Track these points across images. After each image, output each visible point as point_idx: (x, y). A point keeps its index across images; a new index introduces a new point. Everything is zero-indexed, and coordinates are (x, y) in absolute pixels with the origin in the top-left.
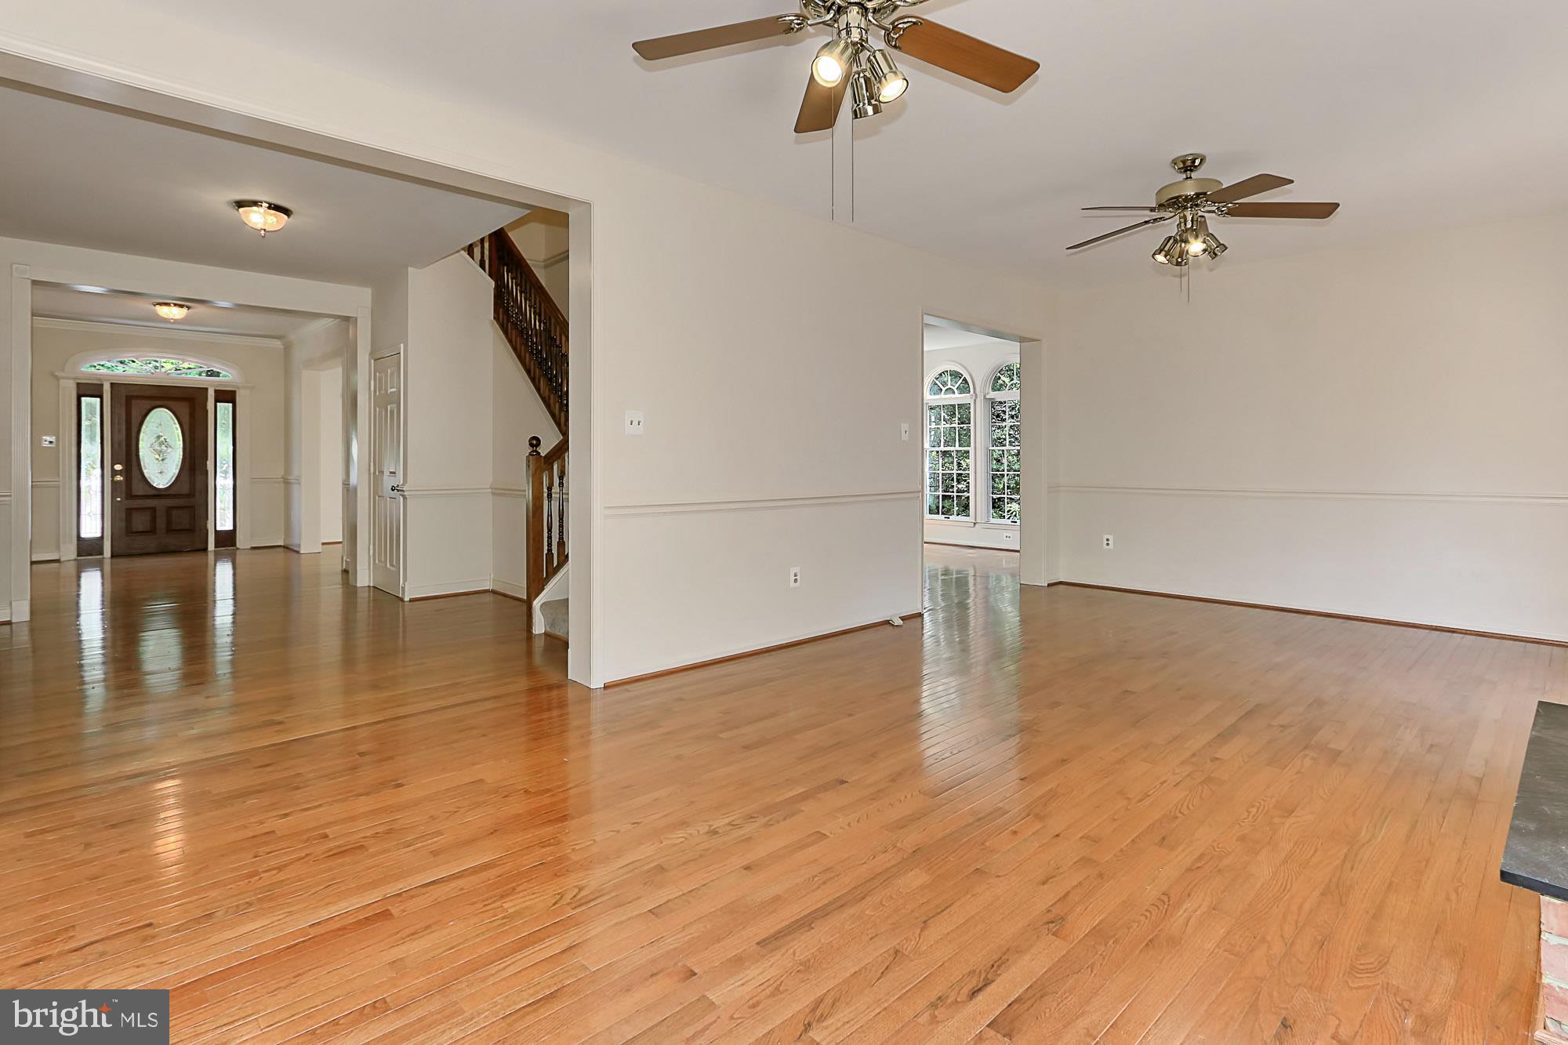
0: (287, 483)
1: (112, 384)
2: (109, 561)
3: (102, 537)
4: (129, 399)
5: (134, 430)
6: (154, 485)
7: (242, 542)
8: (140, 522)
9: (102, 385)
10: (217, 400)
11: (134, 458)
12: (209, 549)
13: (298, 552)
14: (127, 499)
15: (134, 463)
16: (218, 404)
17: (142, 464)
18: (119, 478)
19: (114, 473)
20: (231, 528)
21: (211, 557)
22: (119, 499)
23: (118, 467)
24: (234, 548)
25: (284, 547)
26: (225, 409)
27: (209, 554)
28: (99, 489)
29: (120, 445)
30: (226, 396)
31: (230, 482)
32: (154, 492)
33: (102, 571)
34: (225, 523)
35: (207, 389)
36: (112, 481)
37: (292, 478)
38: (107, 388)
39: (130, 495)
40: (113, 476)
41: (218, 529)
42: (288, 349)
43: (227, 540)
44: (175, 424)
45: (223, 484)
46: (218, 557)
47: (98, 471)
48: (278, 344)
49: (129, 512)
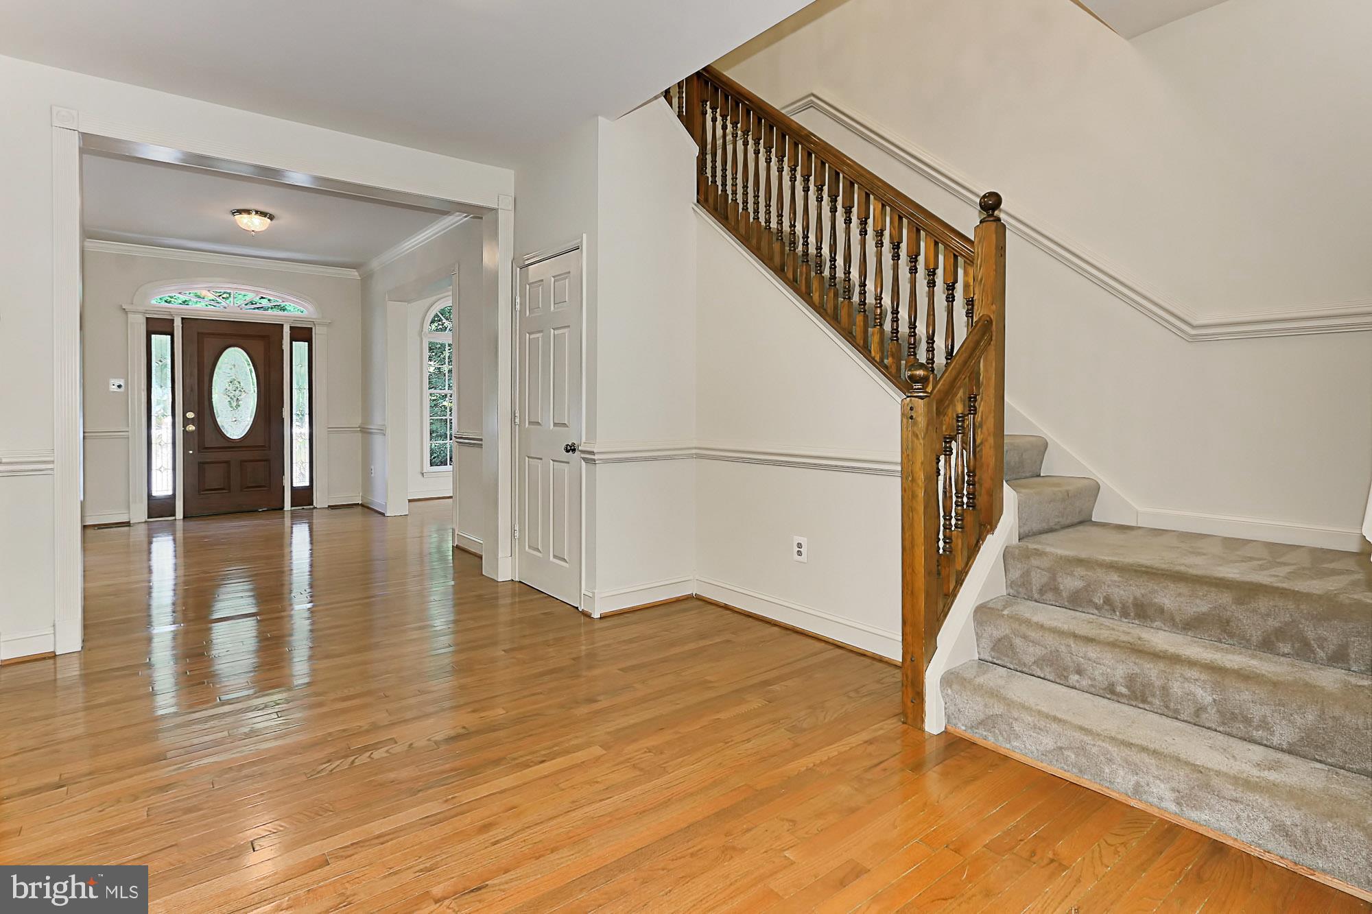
0: (365, 431)
1: (183, 319)
2: (181, 522)
3: (174, 495)
4: (201, 336)
5: (207, 371)
6: (228, 435)
7: (320, 500)
8: (214, 477)
9: (172, 321)
10: (293, 339)
11: (206, 403)
12: (285, 509)
13: (383, 514)
14: (199, 451)
15: (207, 411)
16: (294, 342)
17: (215, 411)
18: (191, 428)
19: (186, 422)
20: (307, 484)
21: (287, 517)
22: (191, 452)
23: (190, 415)
24: (312, 507)
25: (362, 505)
26: (301, 348)
27: (286, 513)
28: (170, 441)
29: (192, 390)
30: (302, 334)
31: (306, 430)
32: (226, 445)
33: (174, 534)
34: (301, 480)
35: (282, 325)
36: (184, 431)
37: (373, 427)
38: (178, 324)
39: (203, 448)
40: (184, 426)
41: (294, 485)
42: (366, 280)
43: (303, 497)
44: (249, 365)
45: (298, 432)
46: (295, 517)
47: (170, 419)
48: (354, 274)
49: (202, 465)
